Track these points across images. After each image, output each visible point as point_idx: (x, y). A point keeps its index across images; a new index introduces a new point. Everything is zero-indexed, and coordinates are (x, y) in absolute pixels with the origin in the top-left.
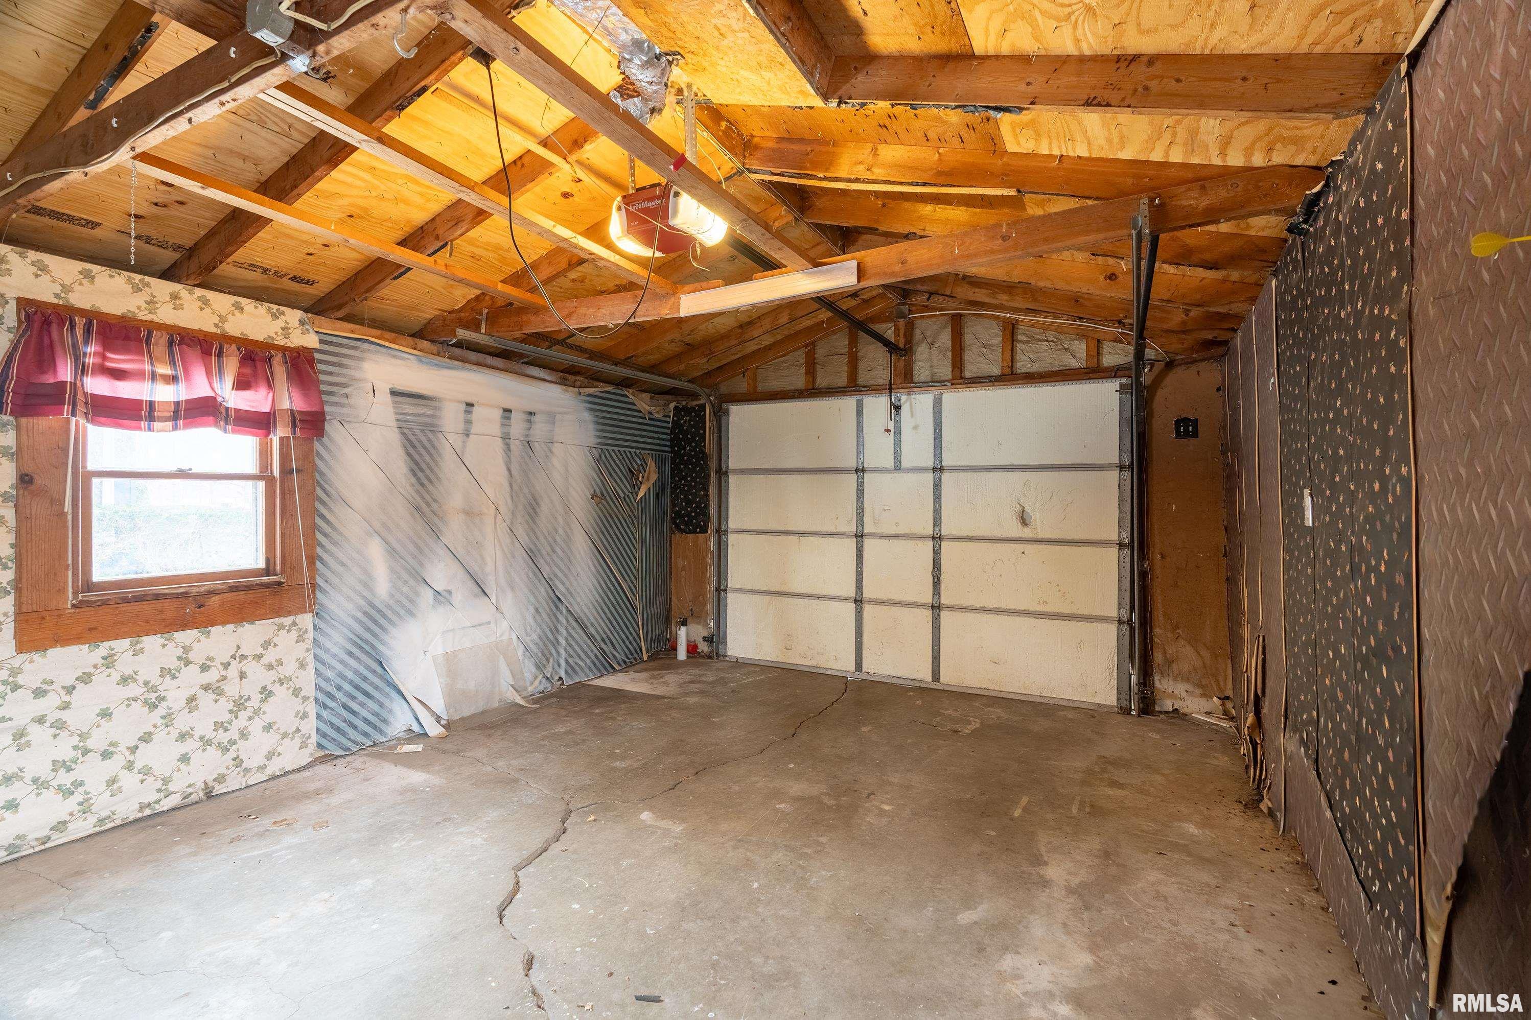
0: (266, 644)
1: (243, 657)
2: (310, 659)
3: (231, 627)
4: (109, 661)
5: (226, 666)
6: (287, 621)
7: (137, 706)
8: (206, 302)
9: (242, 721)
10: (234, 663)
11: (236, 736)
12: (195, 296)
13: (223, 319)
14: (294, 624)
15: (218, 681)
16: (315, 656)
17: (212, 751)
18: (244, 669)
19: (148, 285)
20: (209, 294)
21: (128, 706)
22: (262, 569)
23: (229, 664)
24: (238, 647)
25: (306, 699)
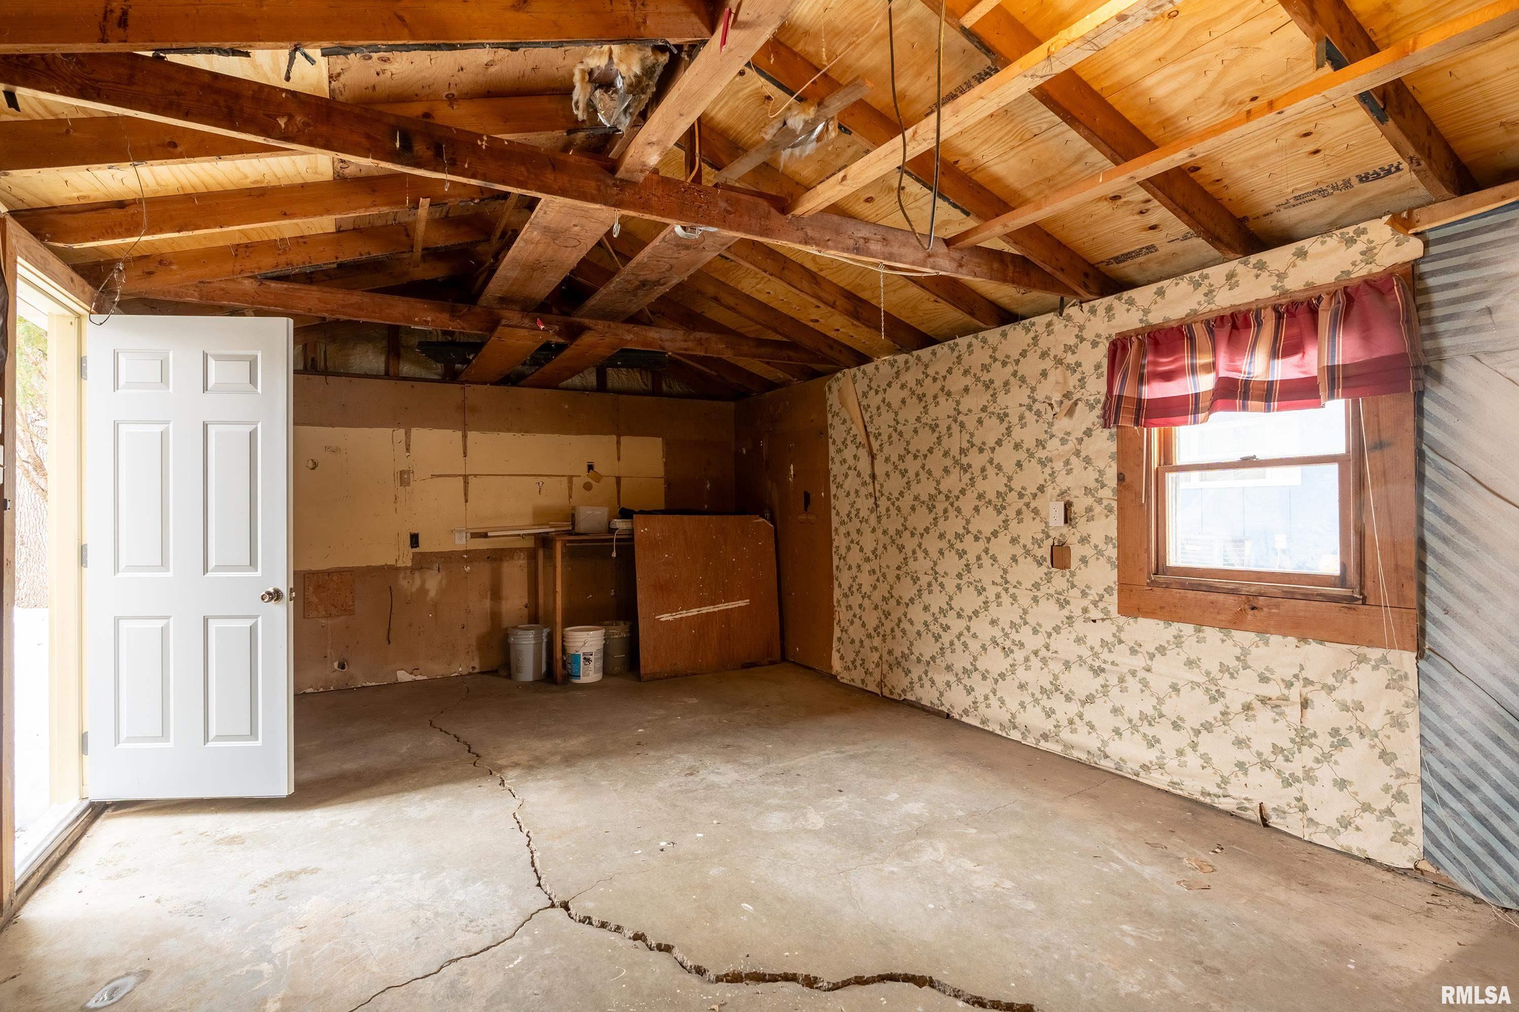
0: (1340, 675)
1: (1308, 682)
2: (1412, 718)
3: (1292, 640)
4: (1178, 639)
5: (1289, 685)
6: (1375, 653)
7: (1199, 692)
8: (1261, 266)
9: (1306, 757)
10: (1298, 685)
11: (1300, 774)
12: (1251, 265)
13: (1281, 276)
14: (1384, 660)
15: (1278, 699)
16: (1422, 718)
17: (1270, 775)
18: (1309, 696)
19: (1206, 277)
20: (1265, 256)
21: (1193, 689)
22: (1335, 577)
23: (1292, 685)
24: (1302, 668)
25: (1401, 774)
